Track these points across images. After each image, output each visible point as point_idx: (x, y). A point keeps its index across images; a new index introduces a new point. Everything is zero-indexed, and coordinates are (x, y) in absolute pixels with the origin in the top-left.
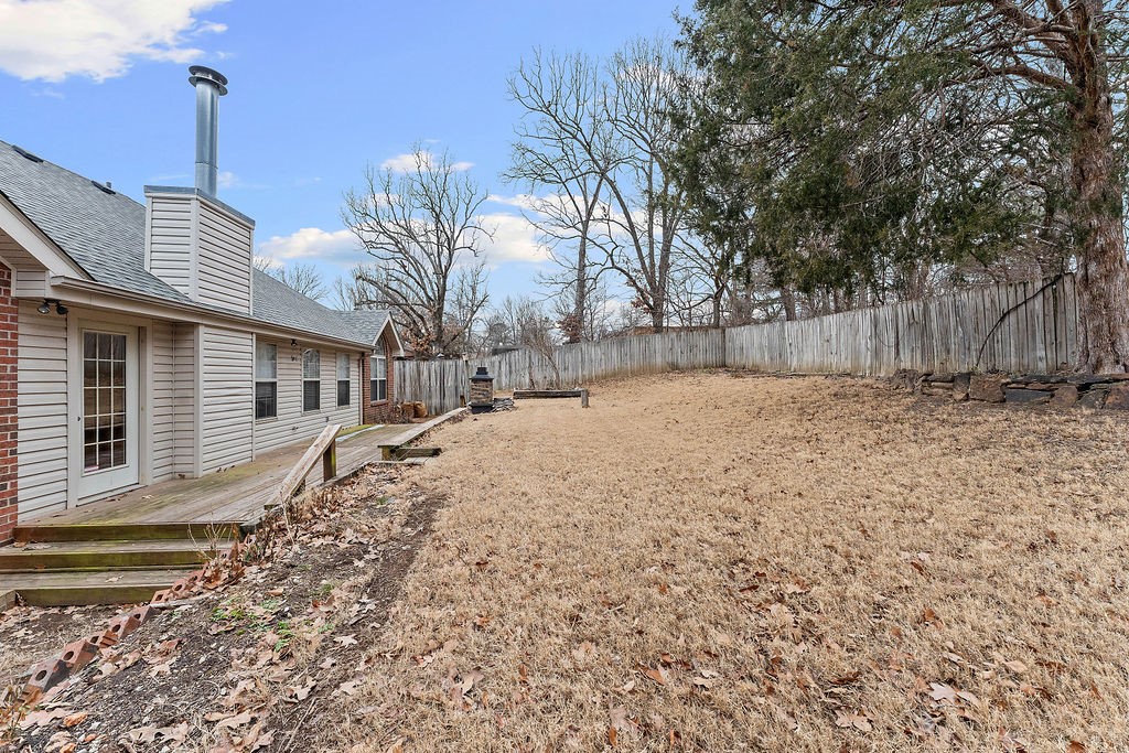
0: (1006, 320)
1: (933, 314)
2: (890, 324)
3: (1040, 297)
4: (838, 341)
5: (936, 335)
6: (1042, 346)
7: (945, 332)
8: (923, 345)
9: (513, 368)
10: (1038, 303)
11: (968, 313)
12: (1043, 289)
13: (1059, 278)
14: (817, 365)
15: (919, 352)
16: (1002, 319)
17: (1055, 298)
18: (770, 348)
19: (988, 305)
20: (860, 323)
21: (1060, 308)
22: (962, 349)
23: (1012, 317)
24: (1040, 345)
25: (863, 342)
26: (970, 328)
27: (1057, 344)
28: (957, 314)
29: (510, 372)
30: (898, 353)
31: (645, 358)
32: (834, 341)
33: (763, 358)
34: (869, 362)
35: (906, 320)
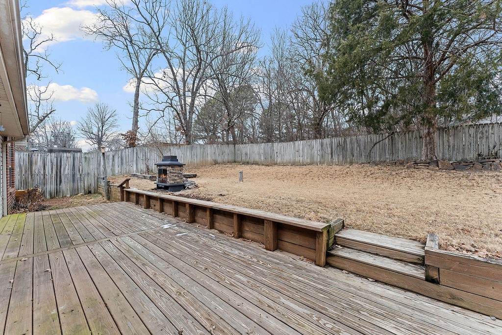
0: (376, 146)
1: (348, 143)
2: (328, 146)
3: (387, 139)
4: (303, 151)
5: (349, 150)
6: (388, 154)
7: (352, 149)
8: (343, 153)
9: (124, 161)
10: (387, 140)
11: (362, 143)
12: (388, 136)
13: (393, 133)
14: (292, 161)
15: (341, 156)
16: (374, 145)
17: (392, 139)
18: (265, 155)
19: (369, 140)
20: (315, 144)
21: (394, 143)
22: (359, 156)
23: (378, 145)
24: (387, 154)
25: (316, 152)
26: (362, 148)
27: (393, 154)
28: (357, 143)
29: (122, 163)
30: (332, 156)
31: (203, 157)
32: (301, 152)
33: (260, 158)
34: (319, 160)
35: (336, 144)
